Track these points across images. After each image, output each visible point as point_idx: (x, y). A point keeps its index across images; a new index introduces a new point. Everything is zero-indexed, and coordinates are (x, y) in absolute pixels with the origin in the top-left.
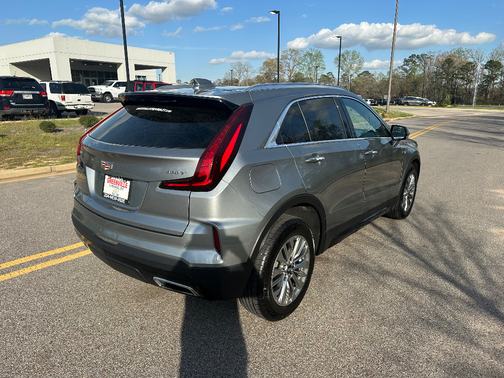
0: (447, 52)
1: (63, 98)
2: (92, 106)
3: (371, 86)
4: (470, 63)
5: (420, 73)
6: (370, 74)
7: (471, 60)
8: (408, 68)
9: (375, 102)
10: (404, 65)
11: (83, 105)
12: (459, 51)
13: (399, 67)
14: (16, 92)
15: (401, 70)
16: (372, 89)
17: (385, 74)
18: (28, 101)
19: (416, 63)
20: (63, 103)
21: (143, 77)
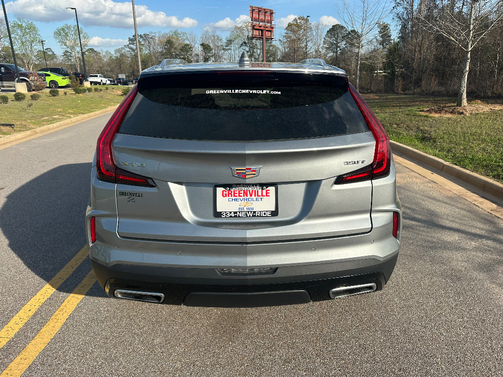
0: (167, 34)
3: (101, 65)
4: (187, 45)
5: (147, 52)
6: (96, 51)
7: (187, 42)
8: (134, 47)
9: (114, 82)
10: (130, 44)
12: (176, 33)
13: (125, 46)
15: (128, 49)
16: (101, 67)
17: (113, 52)
19: (141, 42)
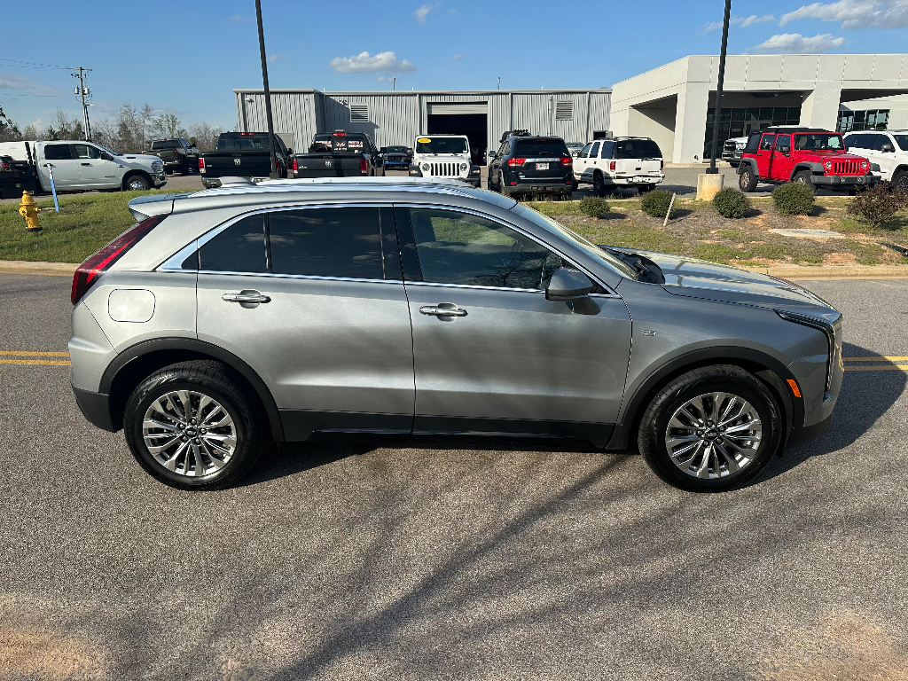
1: (613, 167)
2: (658, 179)
11: (644, 176)
14: (528, 160)
18: (543, 173)
20: (612, 174)
21: (881, 112)
